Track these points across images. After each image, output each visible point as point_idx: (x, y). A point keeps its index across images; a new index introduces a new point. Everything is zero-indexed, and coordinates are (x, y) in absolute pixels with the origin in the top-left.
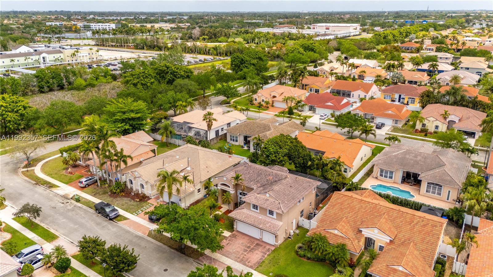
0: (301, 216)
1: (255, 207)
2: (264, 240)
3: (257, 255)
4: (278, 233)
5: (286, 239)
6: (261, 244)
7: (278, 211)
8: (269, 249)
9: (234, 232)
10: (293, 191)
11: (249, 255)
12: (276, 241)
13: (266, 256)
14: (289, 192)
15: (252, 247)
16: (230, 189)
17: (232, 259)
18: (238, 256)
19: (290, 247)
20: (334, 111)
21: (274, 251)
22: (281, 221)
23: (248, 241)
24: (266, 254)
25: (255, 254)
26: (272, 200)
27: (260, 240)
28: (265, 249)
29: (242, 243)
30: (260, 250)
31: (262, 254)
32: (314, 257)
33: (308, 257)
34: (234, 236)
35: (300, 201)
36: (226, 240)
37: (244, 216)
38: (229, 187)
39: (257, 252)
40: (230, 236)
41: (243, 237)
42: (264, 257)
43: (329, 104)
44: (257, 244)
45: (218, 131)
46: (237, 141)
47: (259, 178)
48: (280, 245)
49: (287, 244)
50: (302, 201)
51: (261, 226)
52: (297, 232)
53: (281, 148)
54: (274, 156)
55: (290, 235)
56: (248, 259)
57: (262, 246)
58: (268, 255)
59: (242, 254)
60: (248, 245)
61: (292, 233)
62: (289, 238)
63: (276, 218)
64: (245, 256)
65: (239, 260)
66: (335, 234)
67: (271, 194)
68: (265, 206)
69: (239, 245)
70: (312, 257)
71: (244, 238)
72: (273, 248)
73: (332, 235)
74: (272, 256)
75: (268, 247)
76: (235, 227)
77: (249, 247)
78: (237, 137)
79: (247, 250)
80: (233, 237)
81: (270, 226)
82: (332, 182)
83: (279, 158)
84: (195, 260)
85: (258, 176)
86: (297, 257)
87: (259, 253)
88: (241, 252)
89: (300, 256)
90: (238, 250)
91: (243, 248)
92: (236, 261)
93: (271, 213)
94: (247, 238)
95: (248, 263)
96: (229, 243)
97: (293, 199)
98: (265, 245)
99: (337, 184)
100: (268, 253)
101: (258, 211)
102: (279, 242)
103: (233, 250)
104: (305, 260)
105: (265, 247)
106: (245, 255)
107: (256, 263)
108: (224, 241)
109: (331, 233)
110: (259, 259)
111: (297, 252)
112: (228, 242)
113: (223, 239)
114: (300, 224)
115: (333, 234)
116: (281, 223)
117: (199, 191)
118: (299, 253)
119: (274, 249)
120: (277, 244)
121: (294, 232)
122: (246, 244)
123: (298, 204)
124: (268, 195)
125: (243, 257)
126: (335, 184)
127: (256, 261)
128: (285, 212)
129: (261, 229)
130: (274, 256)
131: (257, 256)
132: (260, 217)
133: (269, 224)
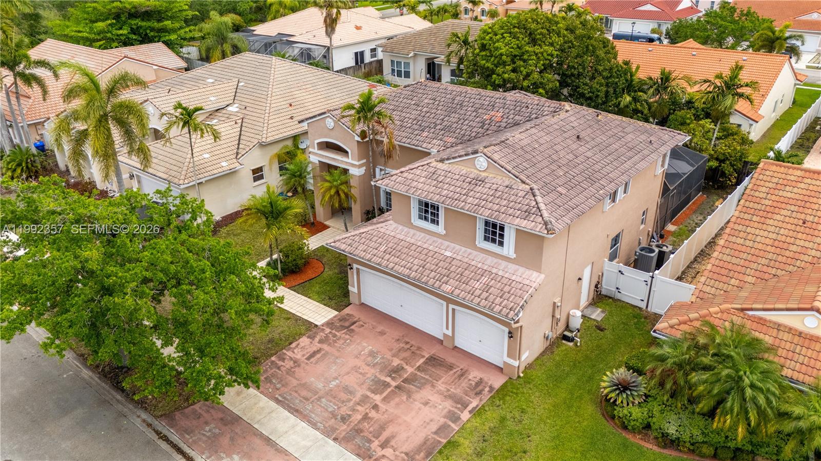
0: (612, 257)
1: (429, 211)
2: (460, 342)
3: (426, 410)
4: (524, 319)
5: (552, 346)
6: (450, 359)
7: (526, 225)
8: (481, 382)
9: (347, 311)
10: (589, 154)
11: (390, 409)
12: (514, 352)
13: (465, 416)
14: (571, 157)
15: (410, 370)
16: (350, 160)
17: (314, 425)
18: (344, 410)
19: (573, 379)
20: (659, 25)
21: (502, 393)
22: (538, 269)
23: (397, 346)
24: (465, 406)
25: (418, 405)
26: (499, 180)
27: (447, 344)
28: (464, 384)
29: (372, 354)
30: (441, 386)
31: (448, 405)
32: (700, 438)
33: (665, 435)
34: (344, 325)
35: (613, 197)
36: (312, 338)
37: (383, 248)
38: (345, 152)
39: (426, 393)
40: (330, 324)
41: (380, 328)
42: (455, 418)
43: (648, 7)
44: (433, 361)
45: (362, 53)
46: (407, 75)
47: (454, 117)
48: (530, 367)
49: (558, 365)
50: (620, 195)
51: (447, 288)
52: (597, 315)
53: (534, 42)
54: (509, 68)
55: (567, 328)
56: (382, 428)
57: (451, 367)
58: (477, 412)
59: (365, 399)
60: (396, 362)
61: (577, 322)
62: (565, 338)
63: (514, 256)
64: (373, 414)
65: (343, 428)
66: (800, 334)
67: (496, 157)
68: (467, 205)
69: (358, 362)
70: (686, 437)
71: (382, 333)
72: (498, 382)
73: (786, 336)
74: (492, 415)
75: (475, 374)
76: (353, 289)
77: (397, 370)
78: (407, 65)
79: (387, 385)
80: (343, 327)
81: (487, 288)
82: (706, 155)
83: (528, 75)
84: (156, 423)
85: (451, 111)
86: (608, 427)
87: (435, 398)
88: (360, 392)
89: (625, 428)
90: (351, 380)
91: (371, 372)
92: (329, 432)
93: (494, 232)
94: (394, 333)
95: (383, 446)
96: (319, 351)
97: (592, 180)
98: (462, 364)
99: (722, 161)
100: (474, 403)
101: (440, 229)
102: (523, 357)
103: (328, 381)
104: (651, 447)
105: (463, 374)
106: (375, 407)
107: (419, 450)
108: (304, 341)
109: (779, 327)
110: (434, 427)
111: (607, 406)
112: (316, 346)
113: (301, 335)
114: (608, 287)
115: (790, 330)
116: (535, 278)
117: (258, 174)
118: (622, 412)
119: (504, 386)
120: (516, 363)
121: (583, 316)
122: (388, 355)
123: (608, 205)
124: (482, 162)
125: (366, 417)
126: (714, 164)
127: (418, 439)
128: (558, 226)
129: (449, 301)
130: (503, 420)
131: (427, 413)
132: (448, 254)
133: (484, 280)
